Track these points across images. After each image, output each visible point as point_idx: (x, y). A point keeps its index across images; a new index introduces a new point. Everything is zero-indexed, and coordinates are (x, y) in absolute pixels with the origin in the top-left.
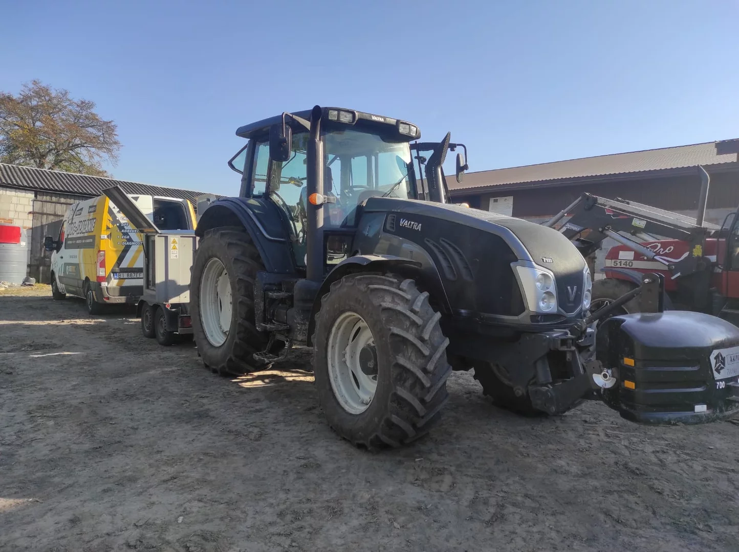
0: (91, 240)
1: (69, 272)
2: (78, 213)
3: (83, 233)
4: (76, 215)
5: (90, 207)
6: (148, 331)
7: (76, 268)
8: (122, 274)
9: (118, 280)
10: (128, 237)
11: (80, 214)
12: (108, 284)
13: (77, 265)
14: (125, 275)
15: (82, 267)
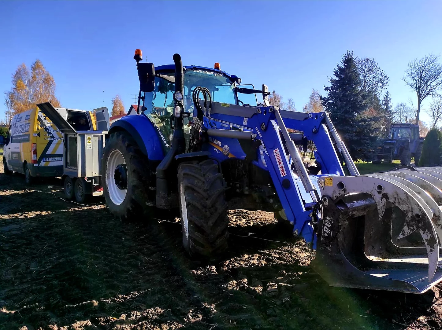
0: (27, 137)
1: (14, 157)
3: (22, 133)
4: (18, 121)
5: (27, 116)
7: (18, 155)
8: (48, 158)
9: (45, 162)
10: (51, 135)
11: (20, 121)
12: (39, 165)
13: (19, 153)
14: (50, 159)
15: (22, 154)
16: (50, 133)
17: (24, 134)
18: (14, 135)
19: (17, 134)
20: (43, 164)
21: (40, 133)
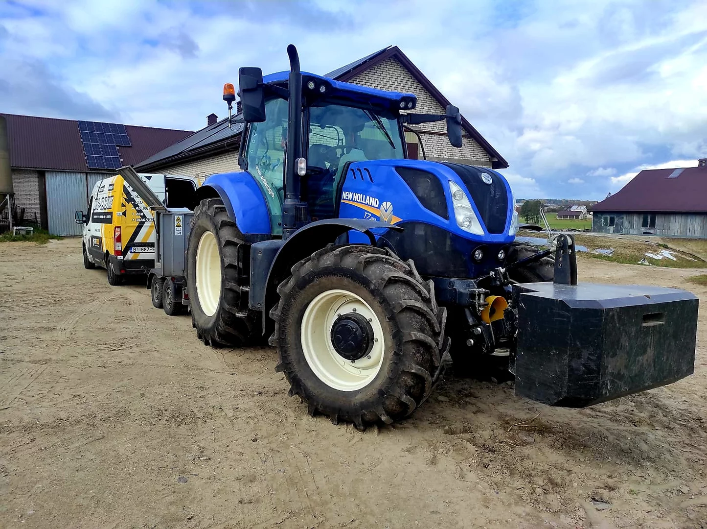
0: (110, 217)
1: (95, 244)
2: (101, 190)
3: (105, 209)
4: (100, 192)
5: (110, 185)
6: (157, 301)
7: (99, 241)
8: (136, 248)
9: (133, 254)
10: (142, 214)
11: (103, 191)
12: (124, 258)
13: (100, 238)
14: (140, 249)
15: (104, 239)
16: (140, 211)
17: (106, 211)
18: (95, 212)
19: (99, 211)
20: (130, 256)
21: (126, 210)
